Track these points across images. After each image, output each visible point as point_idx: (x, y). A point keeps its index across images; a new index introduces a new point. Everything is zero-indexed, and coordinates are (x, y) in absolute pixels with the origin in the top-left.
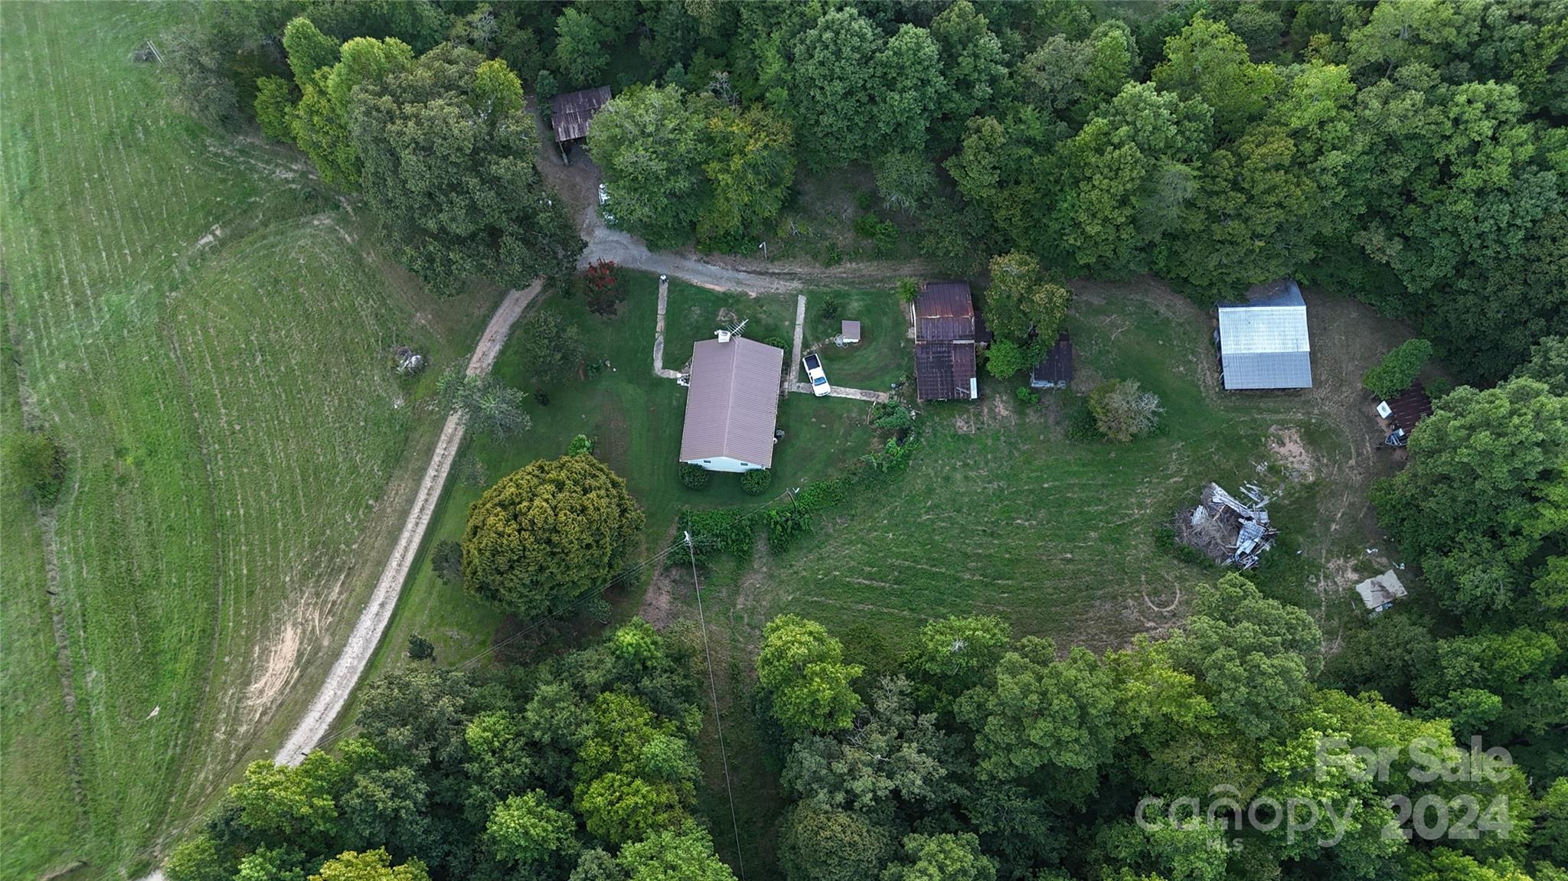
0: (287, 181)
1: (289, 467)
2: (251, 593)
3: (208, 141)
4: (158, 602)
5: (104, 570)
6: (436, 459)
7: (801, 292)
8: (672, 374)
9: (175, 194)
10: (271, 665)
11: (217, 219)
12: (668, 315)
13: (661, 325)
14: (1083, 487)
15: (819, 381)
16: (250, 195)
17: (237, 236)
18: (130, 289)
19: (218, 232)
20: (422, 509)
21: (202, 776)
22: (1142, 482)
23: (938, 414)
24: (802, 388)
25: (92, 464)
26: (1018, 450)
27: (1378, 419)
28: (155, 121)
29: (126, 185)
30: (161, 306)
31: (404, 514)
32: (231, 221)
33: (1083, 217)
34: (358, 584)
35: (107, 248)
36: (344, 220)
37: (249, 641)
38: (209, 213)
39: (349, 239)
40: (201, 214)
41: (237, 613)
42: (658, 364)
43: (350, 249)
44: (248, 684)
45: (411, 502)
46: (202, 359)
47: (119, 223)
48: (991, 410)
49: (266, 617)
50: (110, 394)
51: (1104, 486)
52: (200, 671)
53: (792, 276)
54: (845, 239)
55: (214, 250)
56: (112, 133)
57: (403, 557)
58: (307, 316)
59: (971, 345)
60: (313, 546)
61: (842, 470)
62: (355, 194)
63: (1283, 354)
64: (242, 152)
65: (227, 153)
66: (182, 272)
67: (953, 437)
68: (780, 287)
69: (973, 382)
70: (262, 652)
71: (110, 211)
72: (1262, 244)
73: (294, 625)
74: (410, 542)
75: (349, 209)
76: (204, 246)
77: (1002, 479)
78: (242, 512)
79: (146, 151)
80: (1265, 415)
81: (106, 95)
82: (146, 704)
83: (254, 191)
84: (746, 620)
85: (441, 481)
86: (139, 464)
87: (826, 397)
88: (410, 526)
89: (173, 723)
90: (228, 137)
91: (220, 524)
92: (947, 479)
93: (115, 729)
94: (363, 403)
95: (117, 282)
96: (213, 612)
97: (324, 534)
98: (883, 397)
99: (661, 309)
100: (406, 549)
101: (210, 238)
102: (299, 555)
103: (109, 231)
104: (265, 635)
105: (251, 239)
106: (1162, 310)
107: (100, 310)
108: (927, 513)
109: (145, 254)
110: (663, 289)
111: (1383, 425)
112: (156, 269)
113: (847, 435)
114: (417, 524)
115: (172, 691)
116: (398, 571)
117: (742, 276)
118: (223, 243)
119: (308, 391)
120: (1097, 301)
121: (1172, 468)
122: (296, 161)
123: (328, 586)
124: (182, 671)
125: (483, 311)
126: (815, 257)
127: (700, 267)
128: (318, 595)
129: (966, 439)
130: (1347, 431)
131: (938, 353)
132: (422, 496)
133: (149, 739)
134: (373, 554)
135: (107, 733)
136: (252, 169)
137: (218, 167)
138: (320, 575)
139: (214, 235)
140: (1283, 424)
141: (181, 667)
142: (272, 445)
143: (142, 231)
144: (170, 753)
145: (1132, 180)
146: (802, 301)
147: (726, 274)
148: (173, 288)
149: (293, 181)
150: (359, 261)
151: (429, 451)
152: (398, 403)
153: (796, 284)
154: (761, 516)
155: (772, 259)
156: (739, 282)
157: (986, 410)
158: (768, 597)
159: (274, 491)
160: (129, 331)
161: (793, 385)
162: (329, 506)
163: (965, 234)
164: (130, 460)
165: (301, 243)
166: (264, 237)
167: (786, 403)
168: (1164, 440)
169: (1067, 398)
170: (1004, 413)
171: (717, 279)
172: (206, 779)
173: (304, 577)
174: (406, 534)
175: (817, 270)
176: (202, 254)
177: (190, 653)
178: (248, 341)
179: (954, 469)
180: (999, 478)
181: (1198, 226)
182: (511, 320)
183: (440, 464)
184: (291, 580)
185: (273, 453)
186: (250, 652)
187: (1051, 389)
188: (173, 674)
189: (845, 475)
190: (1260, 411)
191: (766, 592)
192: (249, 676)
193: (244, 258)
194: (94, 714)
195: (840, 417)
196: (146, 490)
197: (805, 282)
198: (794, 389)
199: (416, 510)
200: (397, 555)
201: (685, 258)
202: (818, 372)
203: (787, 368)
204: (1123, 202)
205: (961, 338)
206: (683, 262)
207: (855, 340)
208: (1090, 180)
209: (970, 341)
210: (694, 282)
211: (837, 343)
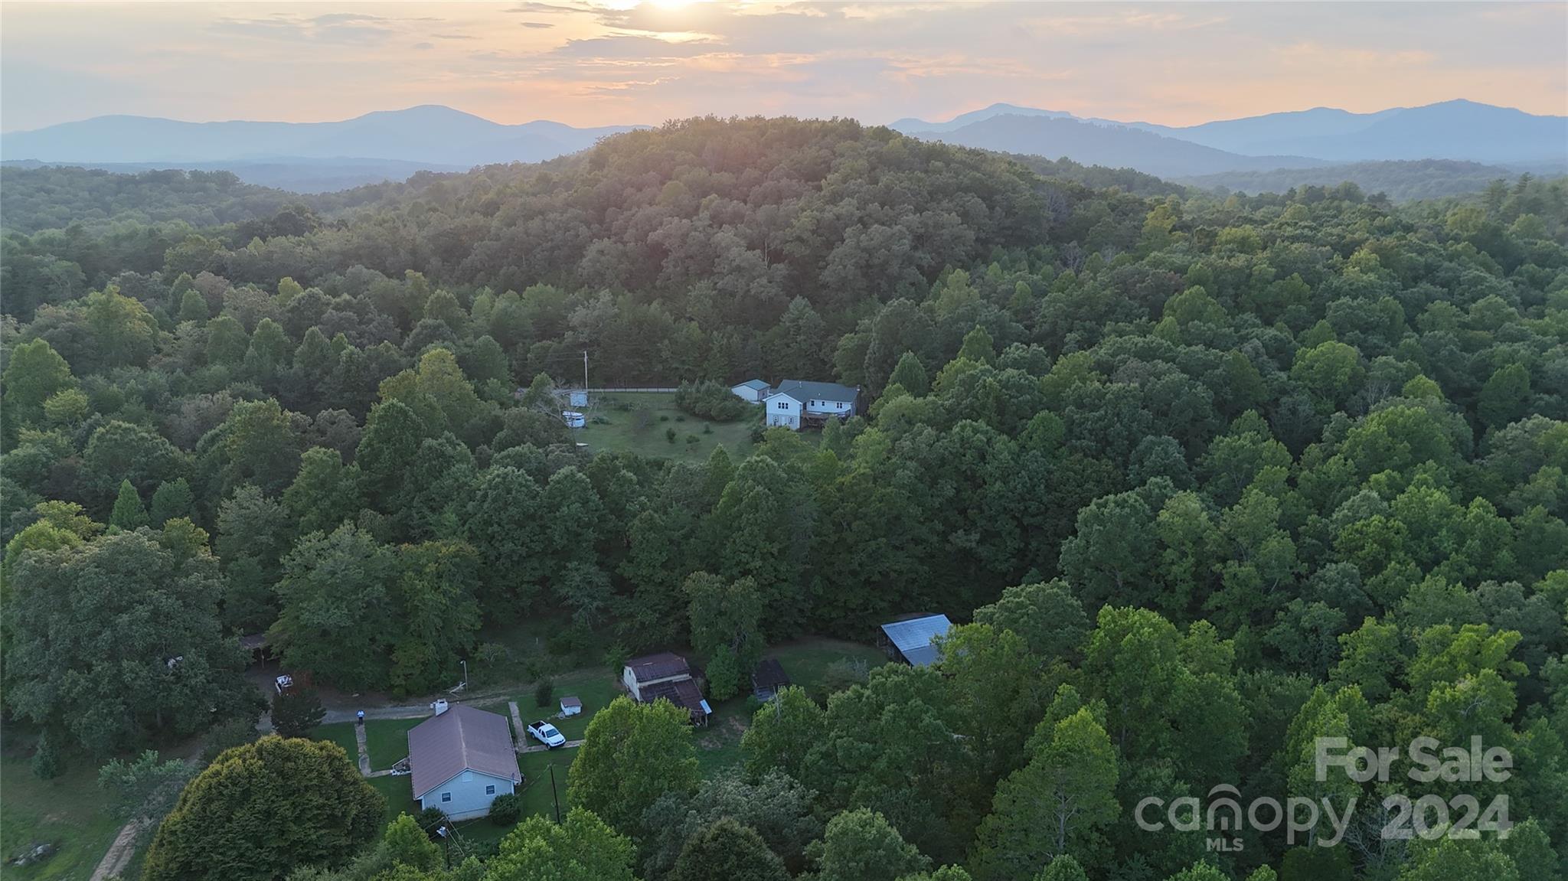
7: (510, 700)
8: (384, 773)
12: (368, 743)
13: (362, 748)
15: (550, 734)
24: (535, 748)
33: (745, 557)
42: (366, 771)
48: (729, 727)
53: (497, 695)
54: (542, 659)
59: (689, 680)
69: (704, 703)
87: (559, 747)
99: (361, 740)
120: (785, 654)
126: (516, 680)
127: (398, 709)
131: (661, 691)
145: (770, 510)
146: (513, 705)
147: (427, 708)
153: (502, 698)
155: (471, 691)
157: (724, 731)
161: (525, 749)
167: (523, 763)
170: (742, 728)
171: (419, 712)
175: (520, 687)
181: (833, 539)
197: (511, 695)
198: (526, 752)
201: (380, 707)
202: (547, 727)
203: (514, 738)
204: (769, 538)
205: (679, 673)
206: (377, 710)
207: (578, 710)
208: (739, 529)
209: (686, 676)
210: (395, 718)
211: (560, 715)
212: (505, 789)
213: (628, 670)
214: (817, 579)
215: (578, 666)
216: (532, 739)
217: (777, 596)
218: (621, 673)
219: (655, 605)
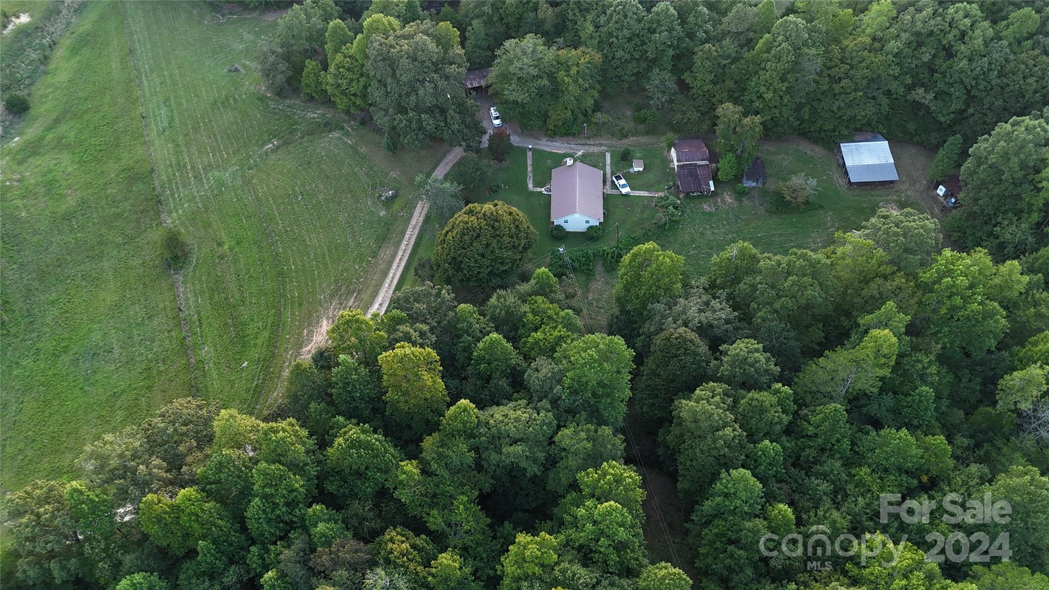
0: (314, 118)
1: (320, 246)
2: (300, 305)
3: (269, 103)
4: (245, 313)
5: (211, 299)
6: (407, 236)
7: (607, 151)
8: (539, 189)
9: (251, 127)
10: (315, 338)
11: (275, 137)
12: (533, 165)
13: (530, 168)
14: (780, 235)
15: (624, 186)
16: (293, 125)
17: (286, 143)
18: (226, 170)
19: (275, 143)
20: (401, 259)
21: (275, 394)
22: (813, 232)
23: (693, 203)
24: (614, 192)
25: (204, 250)
26: (741, 219)
27: (939, 197)
28: (240, 96)
29: (224, 124)
30: (243, 176)
31: (390, 263)
32: (283, 137)
33: (763, 89)
34: (365, 297)
35: (213, 152)
36: (347, 134)
37: (301, 328)
38: (270, 134)
39: (350, 142)
40: (266, 135)
41: (293, 314)
42: (530, 186)
43: (351, 147)
44: (302, 348)
45: (394, 256)
46: (267, 199)
47: (219, 140)
48: (722, 200)
49: (310, 315)
50: (213, 217)
51: (792, 234)
52: (273, 342)
53: (601, 145)
54: (629, 125)
55: (273, 151)
56: (215, 102)
57: (391, 282)
58: (328, 177)
59: (707, 165)
60: (336, 281)
61: (642, 228)
62: (352, 122)
63: (879, 165)
64: (289, 107)
65: (280, 107)
66: (255, 161)
67: (702, 213)
68: (596, 149)
69: (711, 183)
70: (309, 332)
71: (215, 135)
72: (861, 94)
73: (328, 319)
74: (395, 274)
75: (349, 129)
76: (267, 149)
77: (734, 233)
78: (293, 267)
79: (235, 109)
80: (875, 198)
81: (212, 87)
82: (239, 361)
83: (296, 123)
84: (595, 305)
85: (411, 247)
86: (231, 249)
87: (627, 195)
88: (394, 267)
89: (257, 368)
90: (281, 101)
91: (280, 274)
92: (702, 234)
93: (220, 375)
94: (362, 215)
95: (218, 167)
96: (279, 314)
97: (343, 275)
98: (661, 194)
99: (529, 162)
100: (393, 278)
101: (271, 145)
102: (328, 286)
103: (214, 144)
104: (310, 324)
105: (294, 145)
106: (808, 152)
107: (208, 179)
108: (693, 250)
109: (234, 153)
110: (529, 154)
111: (942, 199)
112: (241, 160)
113: (643, 212)
114: (398, 266)
115: (254, 354)
116: (389, 288)
117: (572, 146)
118: (278, 148)
119: (329, 211)
120: (771, 149)
121: (829, 224)
122: (319, 109)
123: (347, 300)
124: (261, 343)
125: (428, 169)
126: (613, 135)
127: (549, 143)
128: (341, 304)
129: (710, 214)
130: (923, 203)
131: (689, 171)
132: (400, 253)
133: (241, 378)
134: (373, 282)
135: (215, 376)
136: (295, 114)
137: (275, 114)
138: (341, 294)
139: (273, 144)
140: (887, 202)
141: (259, 342)
142: (310, 236)
143: (232, 144)
144: (255, 383)
145: (788, 62)
146: (608, 156)
147: (563, 145)
148: (249, 169)
149: (317, 118)
150: (356, 151)
151: (403, 233)
152: (383, 213)
153: (603, 148)
154: (599, 252)
155: (589, 138)
156: (571, 149)
157: (719, 200)
158: (607, 293)
159: (312, 256)
160: (225, 188)
161: (609, 191)
162: (345, 262)
163: (698, 111)
164: (226, 247)
165: (323, 145)
166: (301, 144)
167: (606, 198)
168: (821, 212)
169: (764, 193)
170: (730, 201)
171: (560, 148)
172: (278, 395)
173: (332, 296)
174: (392, 271)
175: (614, 142)
176: (266, 153)
177: (266, 334)
178: (293, 190)
179: (705, 229)
180: (732, 233)
181: (825, 87)
182: (445, 172)
183: (410, 239)
184: (324, 297)
185: (310, 239)
186: (301, 333)
187: (754, 188)
188: (255, 346)
189: (644, 231)
190: (873, 196)
191: (605, 291)
192: (301, 345)
193: (290, 153)
194: (207, 368)
195: (637, 204)
196: (236, 261)
197: (608, 146)
198: (609, 193)
199: (397, 260)
200: (388, 281)
201: (540, 140)
202: (623, 182)
203: (604, 182)
204: (783, 79)
205: (702, 160)
206: (539, 142)
207: (641, 169)
208: (764, 69)
209: (707, 162)
210: (547, 150)
211: (631, 170)
212: (595, 223)
213: (673, 150)
214: (807, 109)
215: (647, 133)
216: (614, 186)
217: (777, 115)
218: (669, 150)
219: (700, 106)
